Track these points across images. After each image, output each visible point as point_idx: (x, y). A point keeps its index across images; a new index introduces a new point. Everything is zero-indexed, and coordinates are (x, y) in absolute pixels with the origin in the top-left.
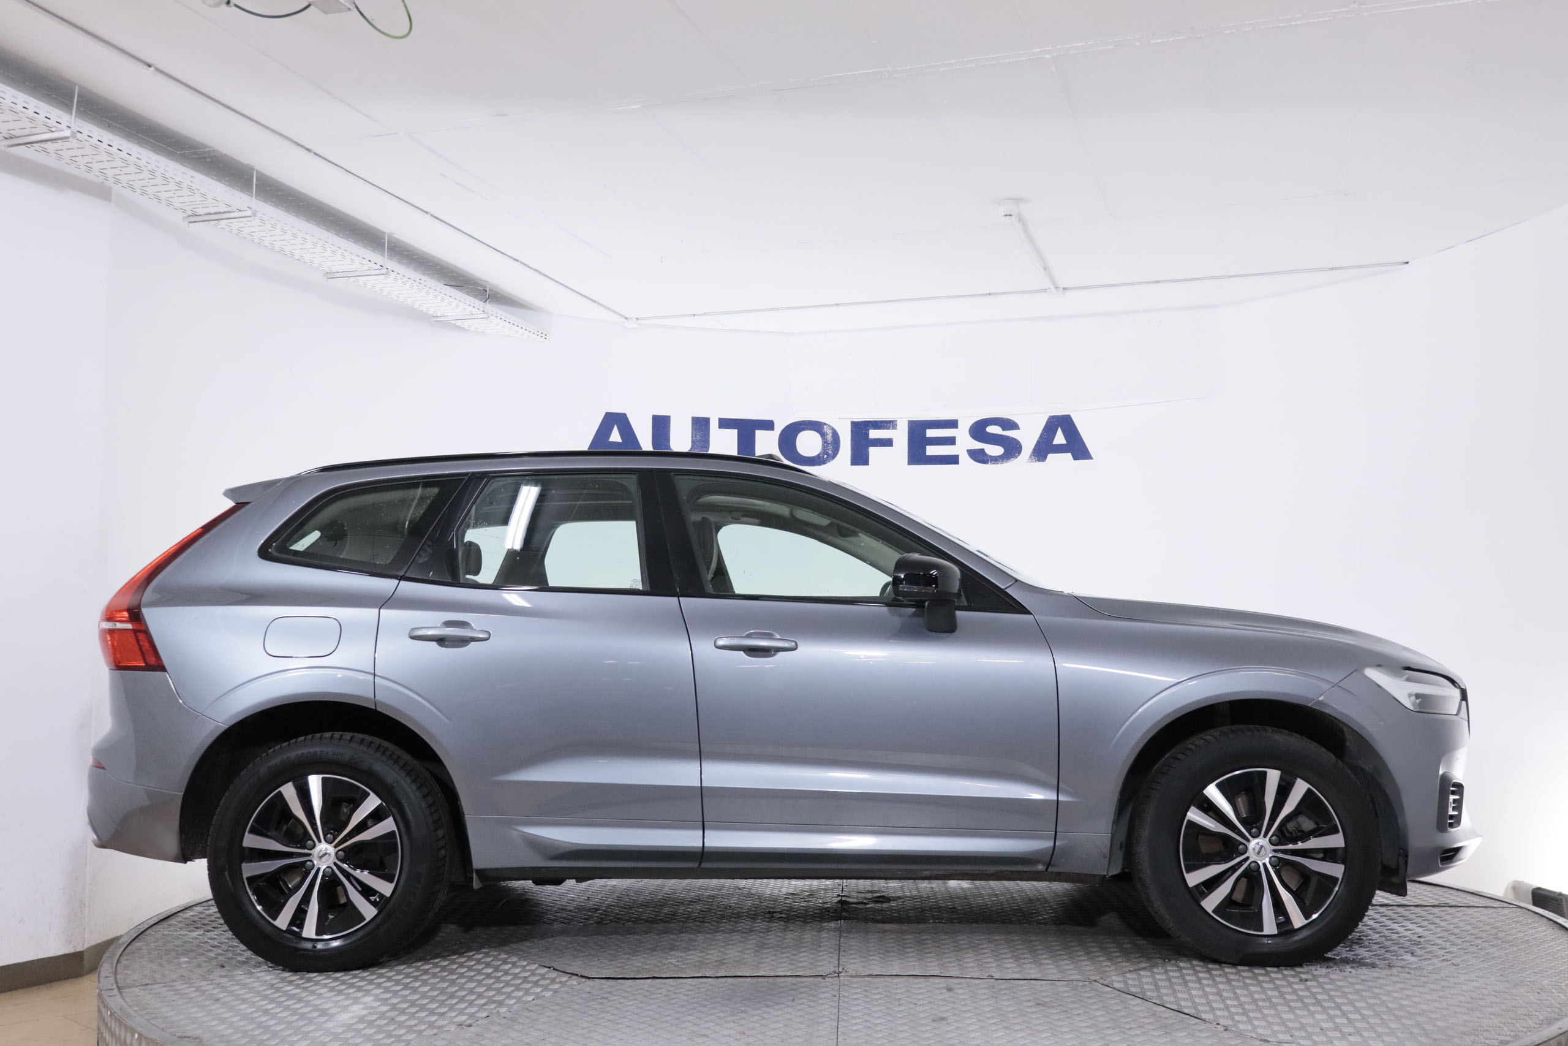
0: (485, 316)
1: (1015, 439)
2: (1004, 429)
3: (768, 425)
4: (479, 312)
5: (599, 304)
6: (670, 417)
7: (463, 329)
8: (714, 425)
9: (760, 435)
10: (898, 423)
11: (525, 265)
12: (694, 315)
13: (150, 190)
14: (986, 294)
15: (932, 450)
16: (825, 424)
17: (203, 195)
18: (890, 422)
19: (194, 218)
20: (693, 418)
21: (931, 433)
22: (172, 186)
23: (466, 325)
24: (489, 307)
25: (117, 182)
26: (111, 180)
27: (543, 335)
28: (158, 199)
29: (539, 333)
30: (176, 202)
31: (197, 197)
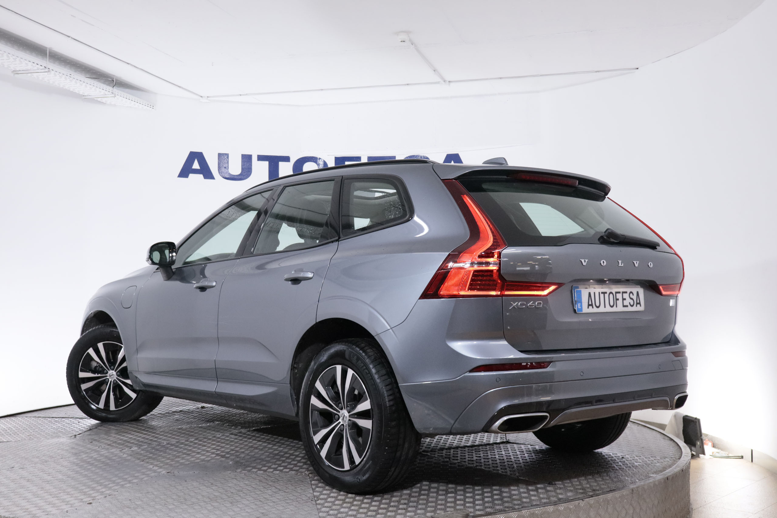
0: (114, 95)
3: (286, 159)
4: (109, 93)
6: (228, 154)
8: (254, 159)
9: (281, 164)
10: (362, 158)
11: (134, 66)
12: (240, 95)
14: (405, 85)
16: (320, 158)
18: (357, 157)
23: (104, 100)
24: (116, 90)
27: (152, 107)
29: (149, 106)
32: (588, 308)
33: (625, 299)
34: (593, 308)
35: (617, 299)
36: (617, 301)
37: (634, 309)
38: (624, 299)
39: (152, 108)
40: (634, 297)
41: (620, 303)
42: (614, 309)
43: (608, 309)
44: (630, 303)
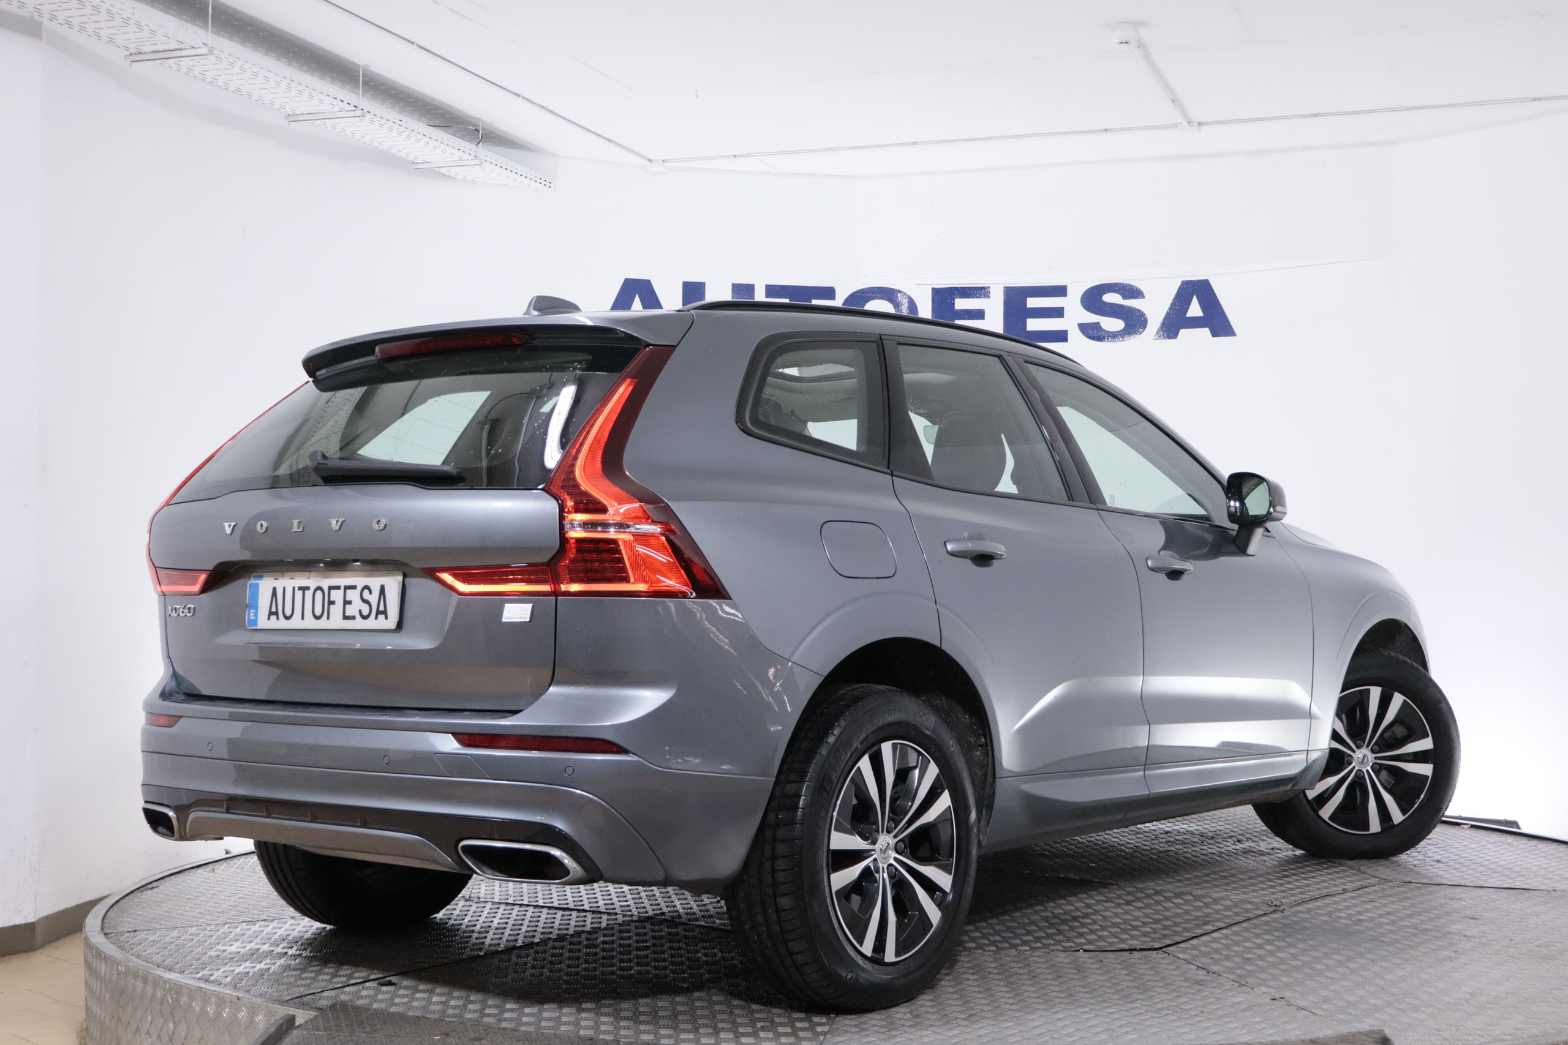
0: (477, 162)
1: (1139, 311)
2: (1125, 297)
3: (827, 294)
4: (469, 157)
5: (617, 144)
6: (704, 284)
7: (449, 176)
10: (991, 290)
11: (528, 100)
12: (735, 156)
13: (91, 27)
14: (1101, 131)
15: (1034, 325)
16: (900, 291)
17: (153, 32)
18: (983, 288)
19: (137, 56)
20: (734, 285)
21: (1032, 303)
22: (117, 22)
23: (453, 172)
24: (483, 151)
25: (53, 18)
26: (46, 16)
27: (547, 183)
28: (98, 36)
29: (542, 181)
30: (119, 39)
31: (146, 34)
32: (269, 619)
33: (350, 603)
34: (278, 619)
35: (331, 603)
36: (331, 606)
37: (371, 624)
38: (346, 603)
39: (547, 187)
40: (373, 599)
41: (336, 610)
42: (323, 624)
43: (310, 623)
44: (360, 611)
